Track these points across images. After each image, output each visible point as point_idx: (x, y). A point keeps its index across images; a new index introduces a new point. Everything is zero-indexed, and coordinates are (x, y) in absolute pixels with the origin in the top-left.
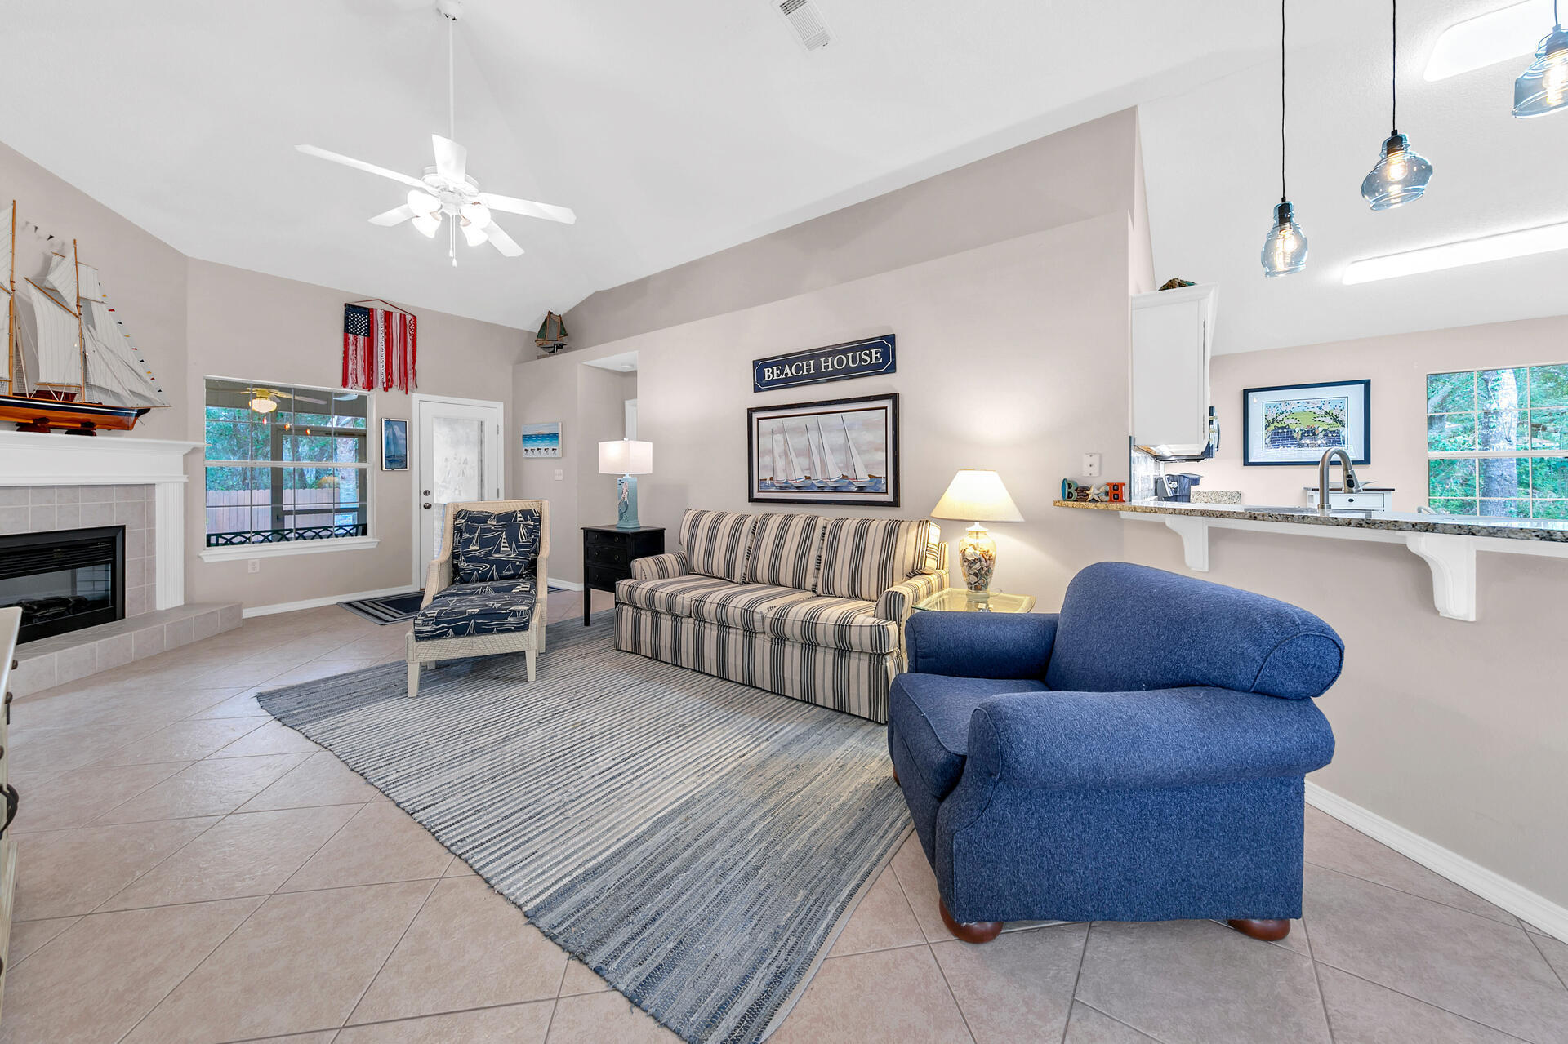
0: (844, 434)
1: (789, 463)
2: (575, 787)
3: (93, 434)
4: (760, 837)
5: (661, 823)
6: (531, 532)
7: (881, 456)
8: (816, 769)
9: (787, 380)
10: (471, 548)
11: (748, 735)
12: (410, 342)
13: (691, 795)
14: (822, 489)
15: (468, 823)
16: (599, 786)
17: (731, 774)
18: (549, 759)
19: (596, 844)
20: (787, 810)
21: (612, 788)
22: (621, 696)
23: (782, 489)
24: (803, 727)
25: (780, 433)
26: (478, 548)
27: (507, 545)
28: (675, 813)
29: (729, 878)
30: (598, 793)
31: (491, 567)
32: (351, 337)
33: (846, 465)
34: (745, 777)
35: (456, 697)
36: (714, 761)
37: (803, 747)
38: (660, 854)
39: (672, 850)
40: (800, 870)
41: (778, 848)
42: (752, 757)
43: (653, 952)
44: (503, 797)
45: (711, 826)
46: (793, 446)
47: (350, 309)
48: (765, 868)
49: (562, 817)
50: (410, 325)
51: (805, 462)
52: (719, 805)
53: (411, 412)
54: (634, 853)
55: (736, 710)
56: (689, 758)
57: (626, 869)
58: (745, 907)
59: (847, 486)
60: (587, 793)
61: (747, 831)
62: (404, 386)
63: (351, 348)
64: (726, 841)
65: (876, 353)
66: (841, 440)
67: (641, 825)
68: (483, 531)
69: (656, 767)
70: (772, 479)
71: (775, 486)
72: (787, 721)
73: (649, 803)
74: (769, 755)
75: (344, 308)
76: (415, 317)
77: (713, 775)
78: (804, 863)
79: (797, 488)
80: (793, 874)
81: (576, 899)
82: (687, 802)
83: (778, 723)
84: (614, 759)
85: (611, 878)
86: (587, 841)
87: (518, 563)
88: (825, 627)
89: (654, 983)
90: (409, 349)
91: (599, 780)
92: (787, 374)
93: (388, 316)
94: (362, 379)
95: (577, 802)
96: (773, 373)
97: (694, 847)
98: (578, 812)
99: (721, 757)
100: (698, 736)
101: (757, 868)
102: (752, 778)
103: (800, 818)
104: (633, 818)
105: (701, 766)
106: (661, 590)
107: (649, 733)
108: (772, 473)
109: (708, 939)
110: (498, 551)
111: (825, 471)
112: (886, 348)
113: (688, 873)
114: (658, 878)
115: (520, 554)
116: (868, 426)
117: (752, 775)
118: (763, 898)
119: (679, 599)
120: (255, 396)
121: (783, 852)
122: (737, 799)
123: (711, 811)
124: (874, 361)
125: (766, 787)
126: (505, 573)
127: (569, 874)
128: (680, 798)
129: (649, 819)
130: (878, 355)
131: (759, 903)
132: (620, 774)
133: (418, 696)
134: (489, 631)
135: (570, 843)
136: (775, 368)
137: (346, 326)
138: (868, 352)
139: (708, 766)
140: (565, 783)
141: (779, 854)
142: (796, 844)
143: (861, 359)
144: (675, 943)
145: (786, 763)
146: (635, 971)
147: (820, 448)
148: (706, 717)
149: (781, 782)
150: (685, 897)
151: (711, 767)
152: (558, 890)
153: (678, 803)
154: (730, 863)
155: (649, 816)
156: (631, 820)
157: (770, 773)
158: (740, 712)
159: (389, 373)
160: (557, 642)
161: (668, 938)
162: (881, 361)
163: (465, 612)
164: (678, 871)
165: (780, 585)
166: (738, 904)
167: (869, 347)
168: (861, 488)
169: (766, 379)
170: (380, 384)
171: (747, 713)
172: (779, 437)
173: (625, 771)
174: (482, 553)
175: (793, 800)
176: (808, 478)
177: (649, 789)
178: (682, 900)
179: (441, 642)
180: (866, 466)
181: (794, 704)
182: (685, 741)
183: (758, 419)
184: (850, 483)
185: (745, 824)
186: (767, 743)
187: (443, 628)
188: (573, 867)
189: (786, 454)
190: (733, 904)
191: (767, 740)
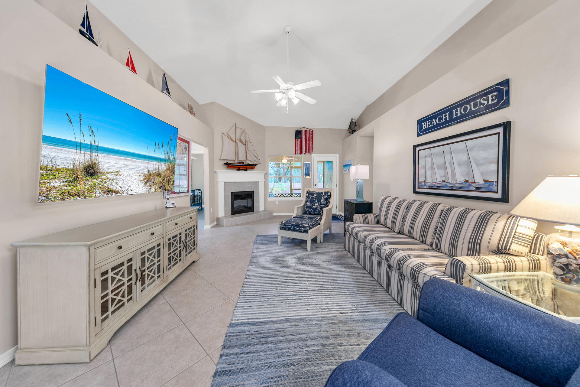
0: (466, 154)
1: (434, 173)
2: (281, 292)
3: (247, 171)
4: (308, 353)
5: (287, 321)
6: (325, 200)
7: (494, 167)
8: (367, 341)
9: (434, 126)
10: (308, 203)
11: (354, 305)
12: (311, 139)
13: (306, 317)
14: (452, 189)
15: (251, 288)
16: (287, 295)
17: (329, 318)
18: (285, 279)
19: (265, 314)
20: (331, 350)
21: (289, 298)
22: (327, 267)
23: (430, 187)
24: (386, 316)
25: (429, 157)
26: (309, 203)
27: (317, 203)
28: (295, 320)
29: (280, 359)
30: (284, 298)
31: (312, 210)
32: (297, 140)
33: (468, 174)
34: (332, 323)
35: (287, 249)
36: (329, 309)
37: (373, 326)
38: (274, 332)
39: (278, 333)
40: (305, 381)
41: (308, 363)
42: (345, 316)
43: (235, 364)
44: (263, 285)
45: (299, 334)
46: (435, 163)
47: (297, 131)
48: (295, 367)
49: (268, 300)
50: (311, 133)
51: (442, 172)
52: (310, 328)
53: (311, 160)
54: (269, 326)
55: (361, 292)
56: (322, 302)
57: (261, 329)
58: (271, 376)
59: (468, 187)
60: (281, 296)
61: (307, 346)
62: (309, 153)
63: (297, 143)
64: (296, 344)
65: (492, 97)
66: (465, 158)
67: (281, 317)
68: (312, 198)
69: (308, 299)
70: (424, 181)
71: (426, 185)
72: (379, 309)
73: (291, 311)
74: (353, 319)
75: (295, 132)
76: (312, 131)
77: (322, 314)
78: (310, 379)
79: (438, 187)
80: (301, 380)
81: (242, 328)
82: (302, 319)
83: (375, 307)
84: (300, 289)
85: (254, 329)
86: (264, 312)
87: (320, 210)
88: (407, 267)
89: (223, 374)
90: (311, 141)
91: (289, 293)
92: (434, 124)
93: (306, 131)
94: (299, 152)
95: (276, 297)
96: (426, 125)
97: (285, 337)
98: (273, 301)
99: (333, 309)
100: (335, 295)
101: (292, 364)
102: (334, 325)
103: (332, 358)
104: (282, 313)
105: (322, 308)
106: (356, 229)
107: (320, 285)
108: (425, 178)
109: (249, 376)
110: (314, 205)
111: (454, 178)
112: (500, 91)
113: (272, 346)
114: (264, 340)
115: (321, 207)
116: (485, 147)
117: (336, 324)
118: (280, 379)
119: (359, 234)
120: (283, 159)
121: (309, 366)
122: (319, 330)
123: (305, 328)
124: (490, 102)
125: (335, 333)
126: (316, 213)
127: (250, 319)
128: (302, 316)
129: (286, 317)
130: (494, 98)
131: (276, 379)
132: (296, 295)
133: (280, 246)
134: (296, 231)
135: (260, 309)
136: (428, 122)
137: (296, 137)
138: (485, 98)
139: (324, 309)
140: (280, 289)
141: (306, 366)
142: (317, 368)
143: (480, 103)
144: (242, 367)
145: (356, 328)
146: (226, 365)
147: (452, 164)
148: (347, 289)
149: (343, 336)
150: (262, 354)
151: (325, 310)
152: (242, 322)
153: (299, 317)
154: (287, 354)
155: (286, 316)
156: (281, 313)
157: (343, 328)
158: (362, 294)
159: (306, 149)
160: (330, 240)
161: (242, 363)
162: (496, 101)
163: (291, 223)
164: (272, 342)
165: (414, 238)
166: (270, 373)
167: (486, 94)
168: (478, 188)
169: (423, 128)
170: (303, 152)
171: (365, 295)
172: (429, 159)
173: (298, 295)
174: (310, 205)
175: (339, 347)
176: (444, 181)
177: (298, 306)
178: (260, 354)
179: (284, 231)
180: (482, 174)
181: (393, 303)
182: (328, 294)
183: (419, 150)
184: (470, 185)
185: (309, 343)
186: (359, 314)
187: (285, 227)
188: (252, 318)
189: (432, 168)
190: (270, 371)
191: (360, 312)
